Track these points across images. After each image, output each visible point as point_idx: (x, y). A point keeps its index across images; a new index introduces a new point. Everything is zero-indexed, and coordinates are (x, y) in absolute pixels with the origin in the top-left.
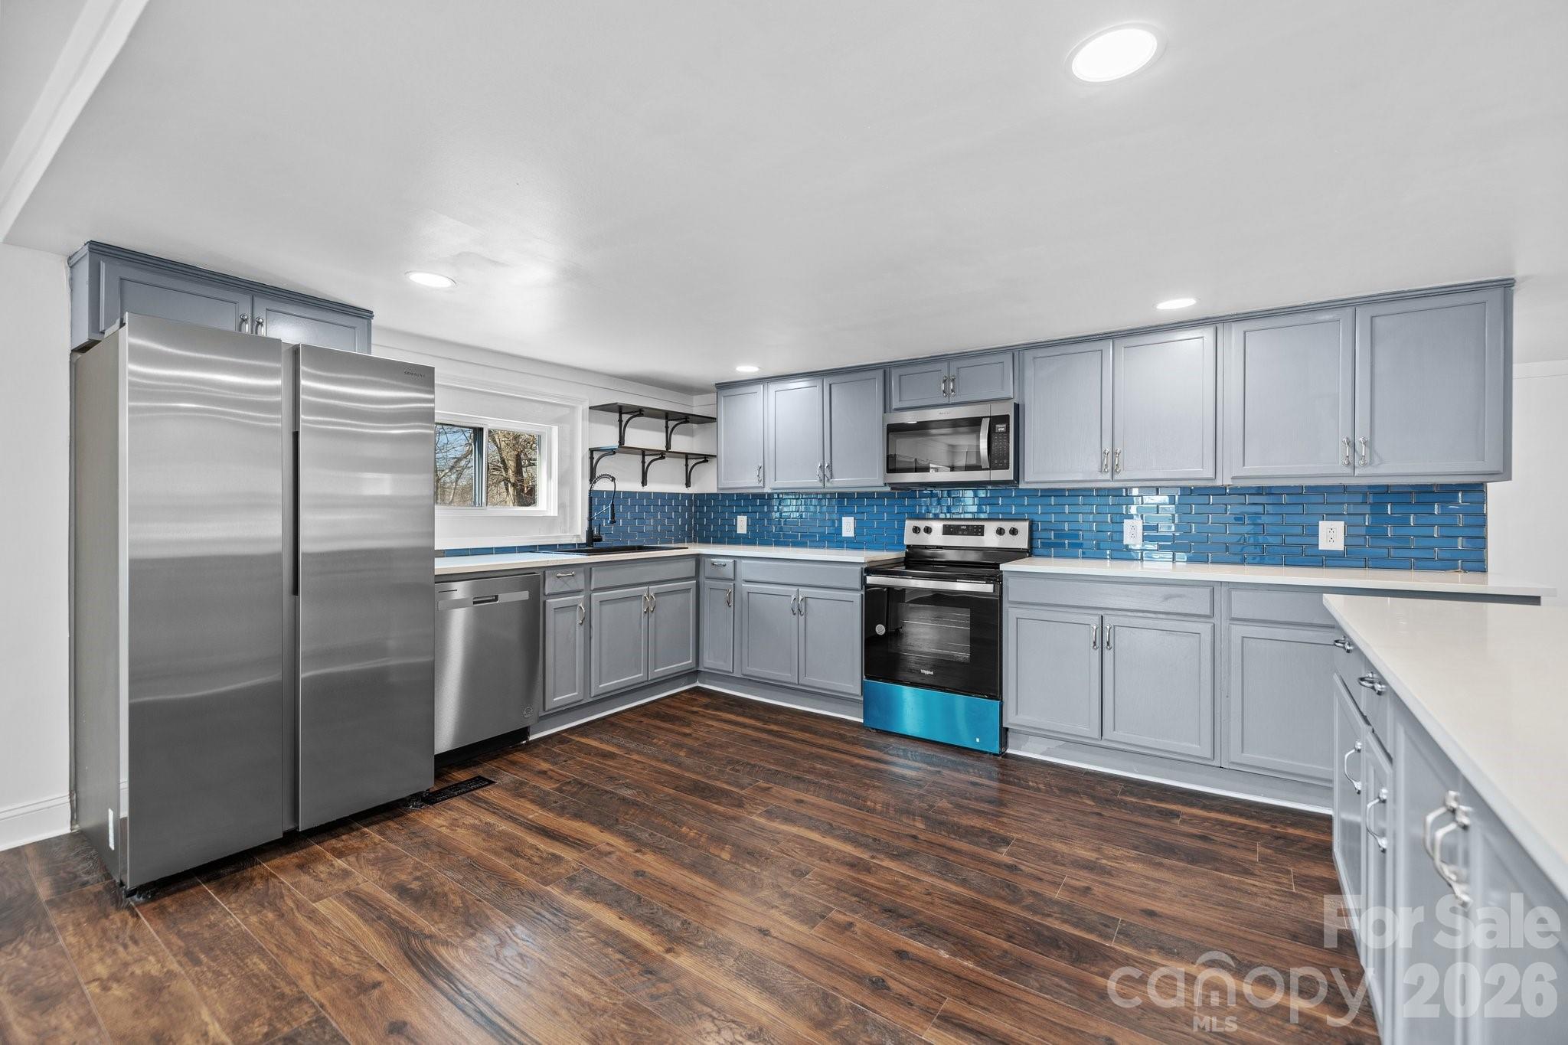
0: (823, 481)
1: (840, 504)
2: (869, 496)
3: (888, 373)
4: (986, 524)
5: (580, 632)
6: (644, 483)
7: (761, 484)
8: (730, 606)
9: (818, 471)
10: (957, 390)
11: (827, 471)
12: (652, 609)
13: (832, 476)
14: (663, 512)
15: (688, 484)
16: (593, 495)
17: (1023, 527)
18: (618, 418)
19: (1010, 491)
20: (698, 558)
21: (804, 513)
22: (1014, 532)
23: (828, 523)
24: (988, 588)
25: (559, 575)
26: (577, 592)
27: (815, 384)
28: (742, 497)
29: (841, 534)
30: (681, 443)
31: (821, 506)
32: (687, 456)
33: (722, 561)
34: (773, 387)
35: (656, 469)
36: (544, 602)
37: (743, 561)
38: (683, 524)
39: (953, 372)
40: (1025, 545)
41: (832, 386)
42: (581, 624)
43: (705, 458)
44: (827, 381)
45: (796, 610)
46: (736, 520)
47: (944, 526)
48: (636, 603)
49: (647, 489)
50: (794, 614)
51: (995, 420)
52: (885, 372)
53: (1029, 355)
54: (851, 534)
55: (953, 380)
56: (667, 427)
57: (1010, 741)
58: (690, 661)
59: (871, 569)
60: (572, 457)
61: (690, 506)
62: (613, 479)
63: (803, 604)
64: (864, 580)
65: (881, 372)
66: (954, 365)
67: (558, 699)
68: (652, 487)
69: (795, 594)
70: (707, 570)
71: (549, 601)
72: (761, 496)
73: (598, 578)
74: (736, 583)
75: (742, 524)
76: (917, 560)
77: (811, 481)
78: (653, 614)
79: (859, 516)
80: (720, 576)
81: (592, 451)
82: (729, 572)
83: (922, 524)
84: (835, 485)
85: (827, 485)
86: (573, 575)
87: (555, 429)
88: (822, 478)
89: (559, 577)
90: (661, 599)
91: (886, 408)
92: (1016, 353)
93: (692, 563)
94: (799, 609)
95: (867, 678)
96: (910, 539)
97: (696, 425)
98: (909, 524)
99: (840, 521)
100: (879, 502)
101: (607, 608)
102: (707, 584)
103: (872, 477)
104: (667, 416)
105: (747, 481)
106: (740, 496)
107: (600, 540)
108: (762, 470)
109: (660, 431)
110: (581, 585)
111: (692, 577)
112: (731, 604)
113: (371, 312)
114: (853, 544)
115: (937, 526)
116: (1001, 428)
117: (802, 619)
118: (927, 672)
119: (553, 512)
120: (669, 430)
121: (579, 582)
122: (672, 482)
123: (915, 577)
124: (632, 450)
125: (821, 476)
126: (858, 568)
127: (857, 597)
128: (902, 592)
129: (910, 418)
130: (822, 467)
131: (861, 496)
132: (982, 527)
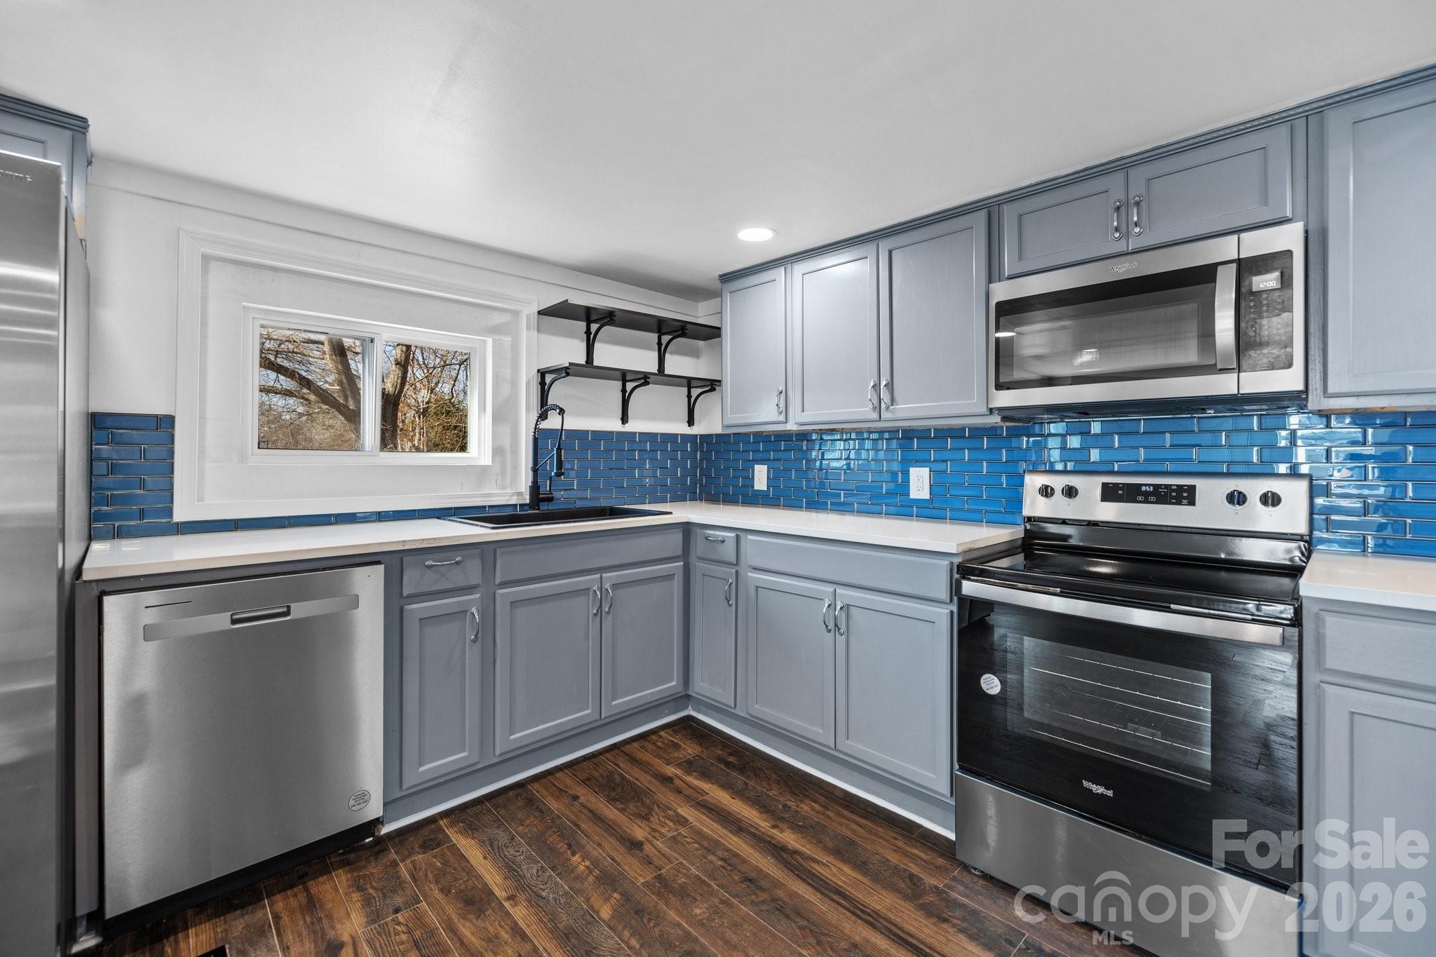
0: (878, 409)
1: (905, 448)
2: (956, 433)
3: (995, 217)
4: (1201, 484)
5: (472, 656)
6: (624, 419)
7: (782, 418)
8: (730, 606)
9: (870, 394)
10: (1144, 222)
11: (886, 389)
12: (607, 609)
13: (893, 401)
14: (653, 459)
15: (691, 422)
16: (539, 439)
18: (585, 329)
19: (1248, 419)
20: (687, 528)
21: (852, 462)
22: (1271, 500)
23: (887, 477)
25: (428, 563)
26: (470, 589)
27: (865, 255)
28: (762, 437)
29: (908, 495)
30: (677, 364)
31: (876, 450)
32: (689, 382)
33: (721, 534)
34: (801, 270)
35: (641, 398)
36: (402, 610)
37: (750, 537)
38: (684, 476)
39: (1137, 189)
40: (1297, 527)
41: (894, 252)
42: (474, 641)
43: (712, 385)
44: (884, 247)
45: (831, 626)
46: (753, 471)
47: (1105, 485)
49: (629, 428)
50: (829, 631)
51: (1252, 266)
52: (989, 215)
54: (925, 495)
55: (1137, 204)
56: (659, 344)
58: (674, 683)
59: (969, 567)
60: (514, 383)
61: (694, 451)
63: (844, 615)
64: (955, 588)
65: (981, 216)
66: (1139, 175)
68: (634, 426)
69: (831, 597)
70: (699, 547)
71: (406, 607)
72: (785, 436)
74: (741, 569)
75: (761, 477)
77: (858, 410)
78: (610, 618)
79: (939, 467)
80: (716, 558)
81: (542, 374)
82: (728, 552)
83: (1059, 482)
84: (900, 415)
85: (885, 415)
86: (457, 563)
87: (490, 341)
88: (876, 403)
89: (430, 567)
90: (620, 592)
91: (993, 273)
93: (678, 537)
94: (836, 625)
95: (961, 768)
96: (1035, 506)
97: (702, 342)
98: (1034, 482)
99: (906, 474)
100: (974, 443)
101: (522, 612)
102: (699, 567)
103: (964, 400)
104: (660, 327)
105: (763, 413)
106: (758, 435)
107: (550, 500)
108: (783, 396)
109: (649, 348)
110: (475, 578)
111: (679, 557)
112: (733, 602)
113: (86, 119)
114: (930, 511)
115: (1089, 486)
116: (1269, 280)
117: (841, 640)
118: (1099, 790)
119: (486, 460)
120: (663, 347)
121: (473, 572)
122: (671, 419)
124: (606, 373)
125: (876, 402)
126: (945, 563)
127: (942, 617)
130: (876, 387)
131: (944, 434)
132: (1192, 489)
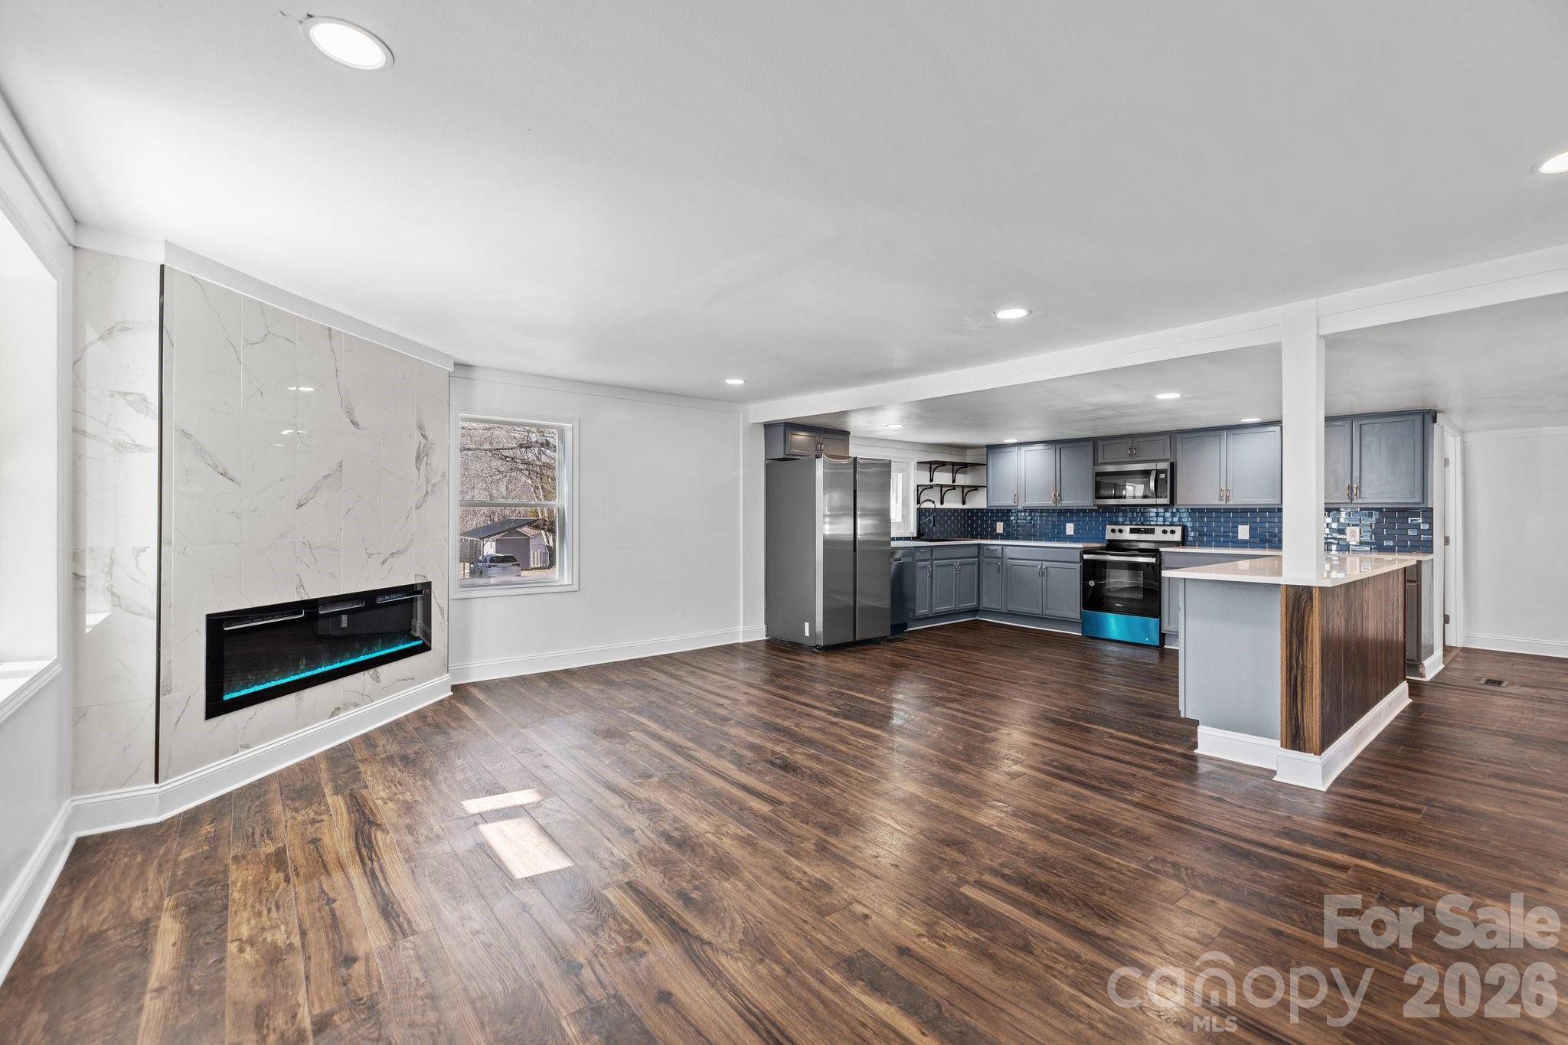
0: (1055, 502)
1: (1065, 516)
2: (1084, 511)
3: (1096, 443)
4: (1157, 528)
5: (928, 579)
6: (942, 503)
7: (1016, 504)
8: (999, 573)
9: (1052, 497)
10: (1138, 455)
11: (1058, 497)
12: (958, 572)
13: (1061, 500)
14: (951, 520)
15: (964, 503)
16: (919, 511)
17: (1179, 530)
18: (929, 468)
20: (977, 546)
22: (1173, 532)
23: (1058, 527)
24: (1153, 560)
25: (913, 552)
26: (926, 560)
27: (1051, 448)
28: (1002, 511)
29: (1065, 533)
30: (962, 479)
31: (1053, 517)
32: (964, 487)
33: (995, 547)
34: (1024, 449)
35: (948, 495)
37: (1006, 547)
39: (1135, 444)
40: (1179, 540)
41: (1061, 449)
42: (929, 576)
43: (976, 488)
44: (1058, 447)
45: (1041, 574)
46: (996, 525)
47: (1131, 529)
48: (951, 569)
49: (944, 506)
50: (1040, 576)
51: (1158, 472)
52: (1094, 443)
53: (1179, 437)
54: (1072, 533)
55: (1135, 448)
56: (953, 470)
57: (1166, 641)
58: (974, 604)
59: (1087, 551)
60: (908, 490)
61: (968, 516)
62: (934, 502)
63: (1045, 571)
64: (1082, 557)
65: (1091, 442)
66: (1136, 440)
67: (921, 611)
68: (946, 506)
69: (1040, 565)
70: (985, 553)
73: (936, 554)
74: (1003, 559)
75: (1000, 527)
76: (1114, 546)
77: (1048, 502)
78: (958, 575)
79: (1077, 523)
80: (993, 556)
81: (918, 486)
82: (999, 553)
83: (1117, 528)
84: (1063, 505)
85: (1059, 505)
87: (900, 475)
89: (921, 552)
90: (962, 567)
91: (1095, 462)
92: (1172, 435)
93: (976, 549)
94: (1043, 574)
95: (1083, 609)
96: (1109, 536)
98: (1109, 528)
99: (1065, 526)
100: (1090, 515)
101: (940, 569)
102: (986, 560)
103: (1086, 501)
104: (953, 464)
105: (1005, 501)
107: (924, 534)
108: (1015, 496)
109: (949, 473)
110: (929, 557)
111: (977, 556)
112: (1000, 571)
114: (1073, 538)
115: (1127, 529)
116: (1162, 476)
117: (1044, 579)
118: (1119, 605)
119: (899, 519)
120: (955, 473)
121: (928, 555)
122: (956, 503)
123: (1112, 555)
125: (1055, 500)
126: (1079, 551)
127: (1078, 567)
128: (1104, 563)
129: (1110, 468)
130: (1055, 495)
131: (1079, 511)
132: (1154, 529)
